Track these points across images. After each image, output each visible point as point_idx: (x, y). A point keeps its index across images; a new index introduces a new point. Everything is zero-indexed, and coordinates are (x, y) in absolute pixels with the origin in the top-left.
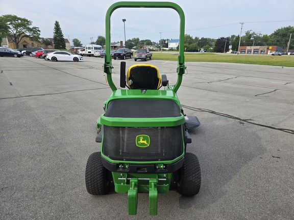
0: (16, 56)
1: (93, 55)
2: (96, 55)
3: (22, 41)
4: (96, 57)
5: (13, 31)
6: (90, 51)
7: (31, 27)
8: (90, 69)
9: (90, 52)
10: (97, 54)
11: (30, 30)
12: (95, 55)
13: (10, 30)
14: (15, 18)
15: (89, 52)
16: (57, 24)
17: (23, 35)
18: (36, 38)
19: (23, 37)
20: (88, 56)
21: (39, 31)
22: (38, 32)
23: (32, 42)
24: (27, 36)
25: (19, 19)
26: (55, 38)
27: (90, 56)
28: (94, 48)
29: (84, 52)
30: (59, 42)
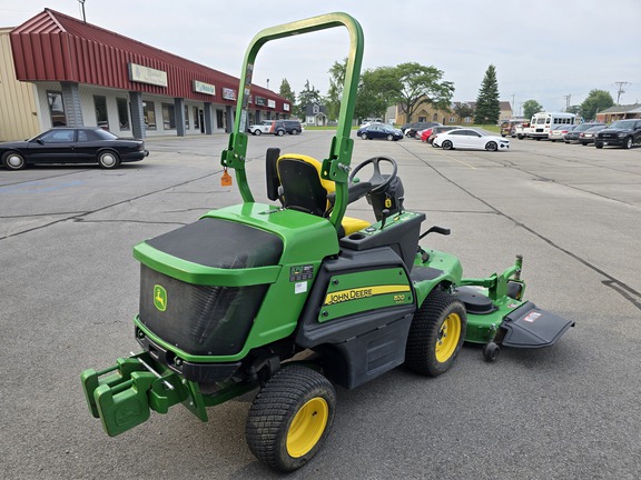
0: (390, 138)
1: (545, 138)
2: (553, 137)
3: (418, 111)
4: (554, 141)
5: (407, 92)
6: (540, 126)
7: (439, 82)
8: (505, 170)
9: (542, 130)
10: (559, 133)
11: (437, 88)
12: (550, 136)
13: (403, 91)
14: (416, 68)
15: (538, 130)
16: (491, 73)
17: (423, 98)
18: (444, 103)
19: (422, 102)
20: (534, 138)
21: (452, 89)
22: (450, 91)
23: (435, 111)
24: (429, 101)
25: (423, 69)
26: (480, 103)
27: (538, 138)
28: (552, 121)
29: (527, 131)
30: (487, 110)
